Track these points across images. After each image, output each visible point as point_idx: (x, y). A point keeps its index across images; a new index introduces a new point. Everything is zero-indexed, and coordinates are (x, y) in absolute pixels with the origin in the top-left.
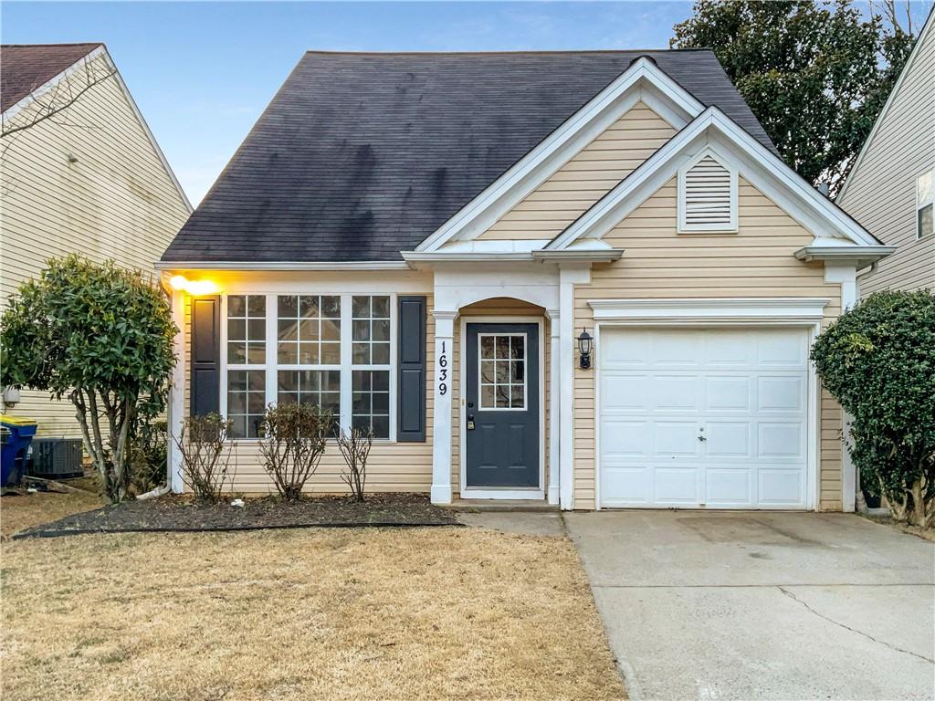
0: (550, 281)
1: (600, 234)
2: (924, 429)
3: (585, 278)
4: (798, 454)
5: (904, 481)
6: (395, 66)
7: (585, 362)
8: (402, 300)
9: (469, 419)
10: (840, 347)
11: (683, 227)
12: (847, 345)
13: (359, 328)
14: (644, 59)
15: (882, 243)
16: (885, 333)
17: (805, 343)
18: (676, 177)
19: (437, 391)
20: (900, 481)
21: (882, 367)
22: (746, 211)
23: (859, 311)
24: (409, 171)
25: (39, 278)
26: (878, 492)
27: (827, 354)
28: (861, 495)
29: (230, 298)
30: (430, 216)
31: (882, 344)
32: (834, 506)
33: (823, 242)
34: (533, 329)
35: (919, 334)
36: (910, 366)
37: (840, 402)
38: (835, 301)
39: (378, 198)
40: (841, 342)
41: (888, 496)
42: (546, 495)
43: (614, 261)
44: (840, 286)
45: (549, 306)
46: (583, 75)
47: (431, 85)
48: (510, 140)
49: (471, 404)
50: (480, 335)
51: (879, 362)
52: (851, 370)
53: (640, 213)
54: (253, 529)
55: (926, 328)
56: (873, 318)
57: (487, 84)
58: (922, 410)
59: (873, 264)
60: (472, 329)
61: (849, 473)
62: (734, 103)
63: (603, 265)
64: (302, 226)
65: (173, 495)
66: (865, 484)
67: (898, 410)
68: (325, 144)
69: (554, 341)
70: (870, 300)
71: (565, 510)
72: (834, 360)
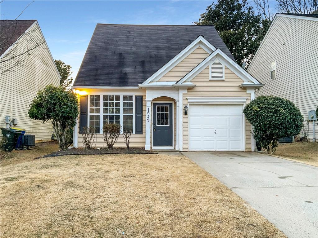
0: (177, 92)
1: (190, 80)
2: (271, 129)
3: (186, 91)
4: (240, 137)
5: (267, 143)
6: (124, 29)
7: (186, 113)
8: (136, 97)
9: (154, 128)
10: (251, 110)
11: (211, 79)
12: (253, 109)
13: (125, 104)
14: (201, 36)
15: (261, 83)
16: (262, 106)
17: (242, 108)
18: (209, 66)
19: (147, 121)
20: (266, 143)
21: (261, 114)
22: (227, 75)
23: (255, 100)
24: (134, 61)
25: (43, 90)
26: (261, 146)
27: (248, 111)
28: (256, 147)
29: (91, 96)
30: (142, 74)
31: (261, 109)
32: (249, 150)
33: (246, 83)
34: (171, 105)
35: (270, 106)
36: (268, 114)
37: (251, 123)
38: (249, 98)
39: (127, 69)
40: (251, 108)
41: (263, 147)
42: (174, 148)
43: (193, 87)
44: (250, 94)
45: (176, 98)
46: (178, 33)
47: (135, 35)
48: (160, 53)
49: (155, 124)
50: (157, 106)
51: (260, 113)
52: (253, 115)
53: (200, 75)
54: (108, 154)
55: (272, 105)
56: (259, 102)
57: (151, 35)
58: (271, 125)
59: (259, 88)
60: (155, 104)
61: (253, 141)
62: (221, 42)
63: (190, 88)
64: (108, 77)
65: (75, 148)
66: (257, 144)
67: (265, 125)
68: (109, 53)
69: (177, 108)
70: (258, 98)
71: (181, 151)
72: (249, 113)
